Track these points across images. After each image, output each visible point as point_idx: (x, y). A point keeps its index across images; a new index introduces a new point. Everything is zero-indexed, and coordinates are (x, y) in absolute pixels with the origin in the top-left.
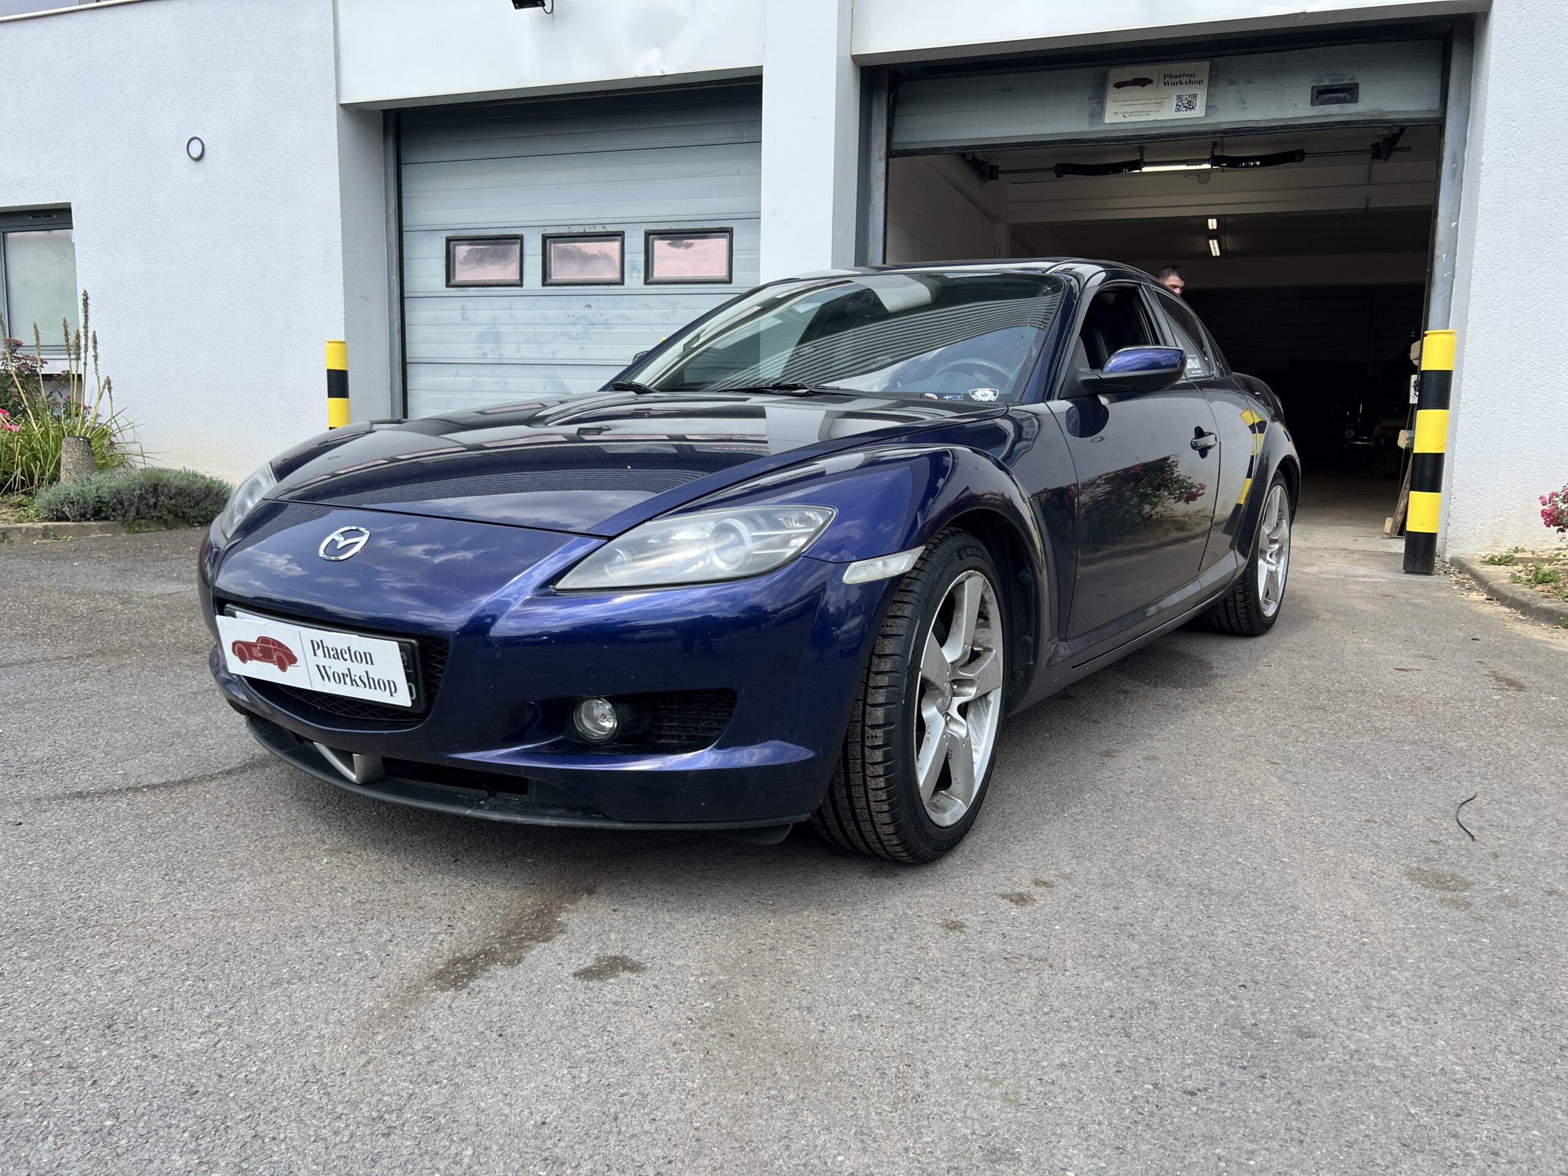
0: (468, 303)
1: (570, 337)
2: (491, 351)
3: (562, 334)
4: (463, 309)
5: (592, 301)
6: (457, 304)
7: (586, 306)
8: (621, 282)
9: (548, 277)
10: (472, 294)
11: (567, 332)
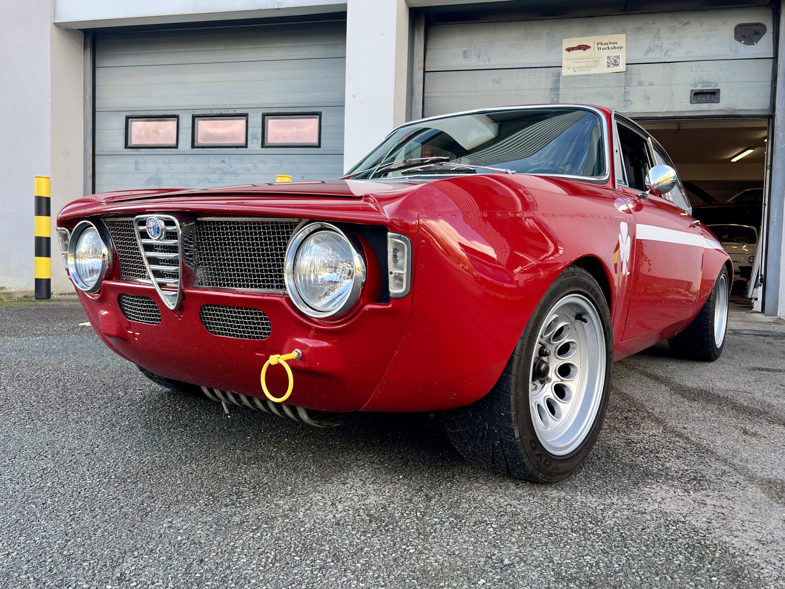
0: (140, 159)
3: (204, 180)
4: (136, 163)
5: (226, 158)
6: (133, 159)
7: (221, 161)
8: (246, 146)
9: (196, 143)
10: (142, 153)
11: (207, 179)
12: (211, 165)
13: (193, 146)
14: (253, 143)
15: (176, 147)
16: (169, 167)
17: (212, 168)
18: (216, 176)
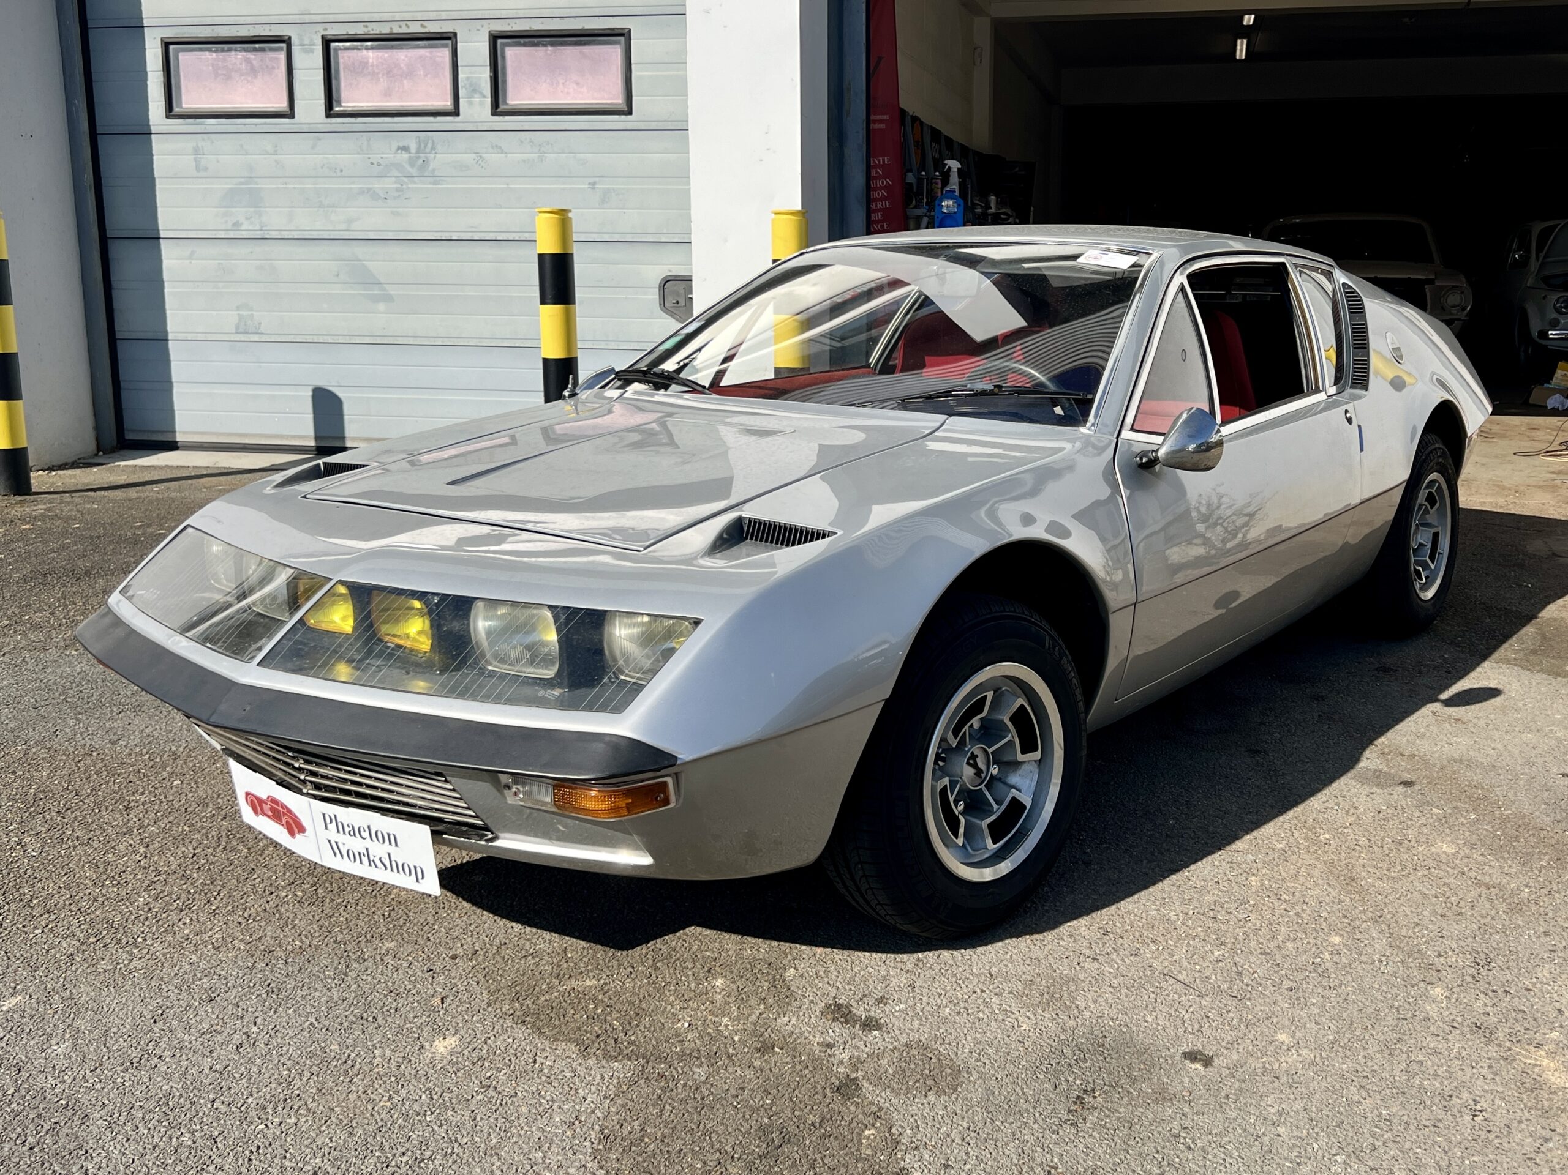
0: (205, 143)
1: (374, 195)
2: (247, 219)
3: (362, 192)
4: (197, 152)
5: (409, 141)
6: (188, 143)
7: (399, 148)
8: (456, 112)
9: (334, 103)
10: (210, 129)
11: (369, 189)
12: (375, 158)
13: (329, 111)
14: (470, 103)
15: (290, 113)
16: (276, 161)
17: (379, 165)
18: (389, 184)
